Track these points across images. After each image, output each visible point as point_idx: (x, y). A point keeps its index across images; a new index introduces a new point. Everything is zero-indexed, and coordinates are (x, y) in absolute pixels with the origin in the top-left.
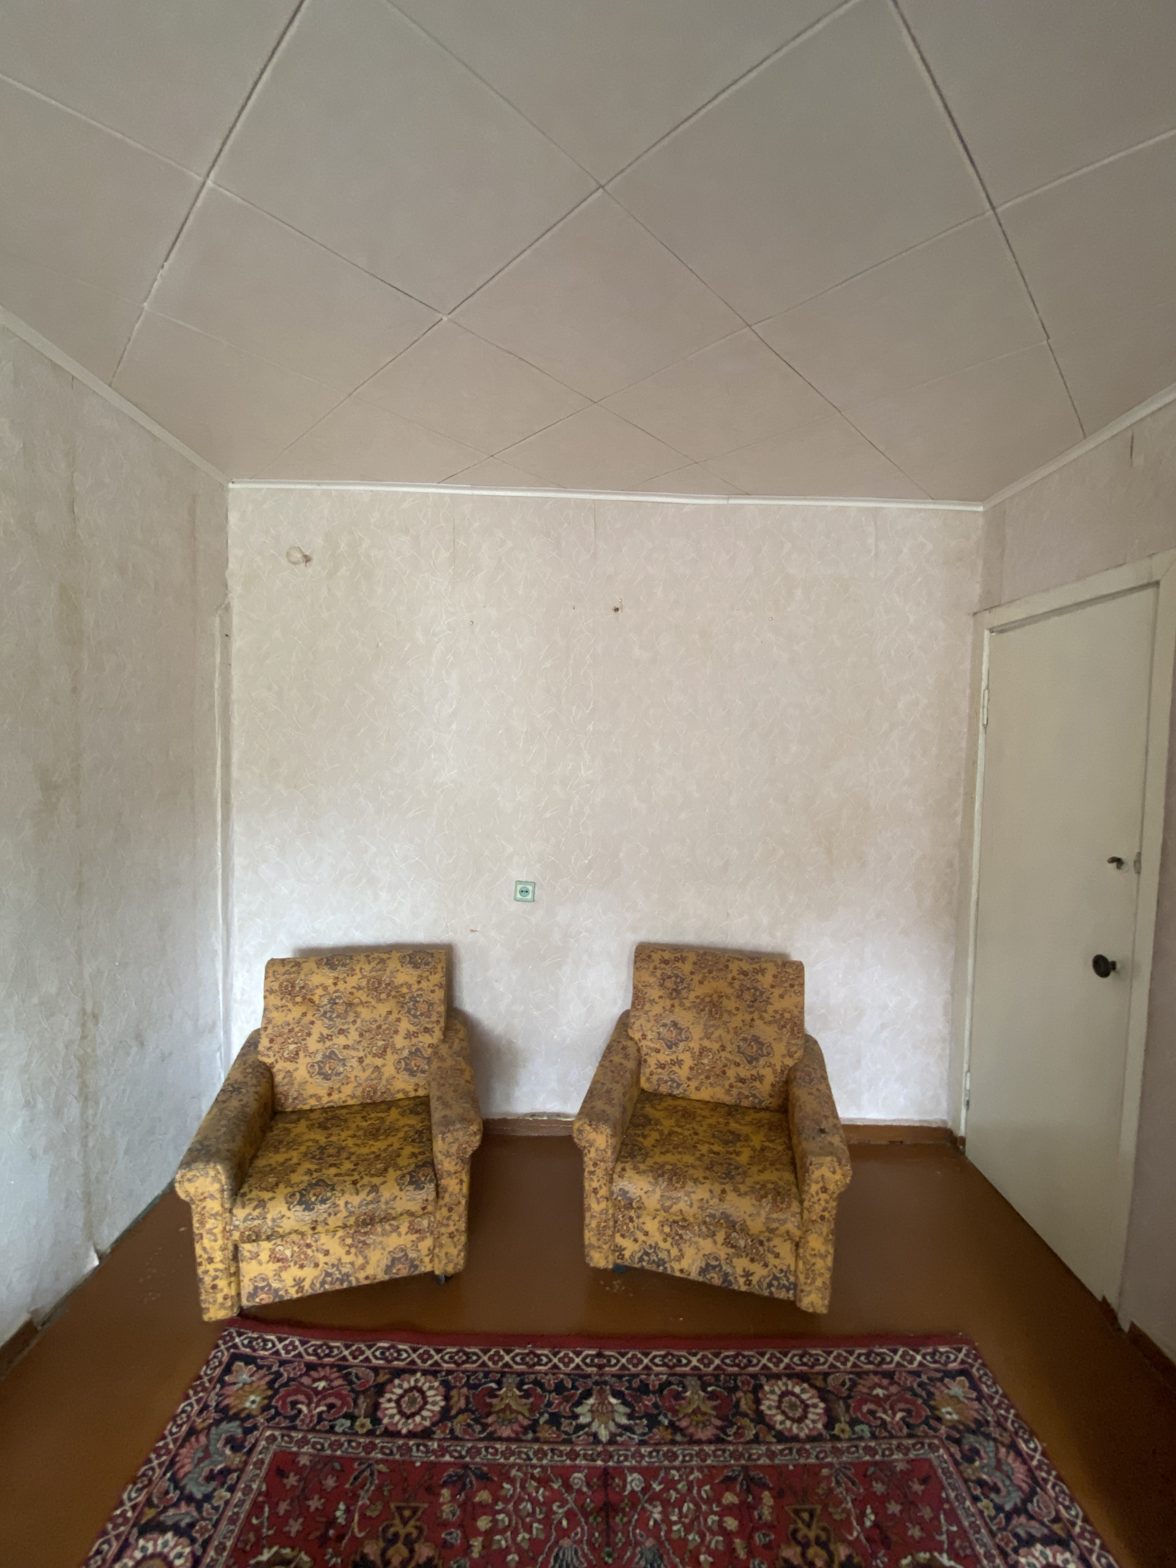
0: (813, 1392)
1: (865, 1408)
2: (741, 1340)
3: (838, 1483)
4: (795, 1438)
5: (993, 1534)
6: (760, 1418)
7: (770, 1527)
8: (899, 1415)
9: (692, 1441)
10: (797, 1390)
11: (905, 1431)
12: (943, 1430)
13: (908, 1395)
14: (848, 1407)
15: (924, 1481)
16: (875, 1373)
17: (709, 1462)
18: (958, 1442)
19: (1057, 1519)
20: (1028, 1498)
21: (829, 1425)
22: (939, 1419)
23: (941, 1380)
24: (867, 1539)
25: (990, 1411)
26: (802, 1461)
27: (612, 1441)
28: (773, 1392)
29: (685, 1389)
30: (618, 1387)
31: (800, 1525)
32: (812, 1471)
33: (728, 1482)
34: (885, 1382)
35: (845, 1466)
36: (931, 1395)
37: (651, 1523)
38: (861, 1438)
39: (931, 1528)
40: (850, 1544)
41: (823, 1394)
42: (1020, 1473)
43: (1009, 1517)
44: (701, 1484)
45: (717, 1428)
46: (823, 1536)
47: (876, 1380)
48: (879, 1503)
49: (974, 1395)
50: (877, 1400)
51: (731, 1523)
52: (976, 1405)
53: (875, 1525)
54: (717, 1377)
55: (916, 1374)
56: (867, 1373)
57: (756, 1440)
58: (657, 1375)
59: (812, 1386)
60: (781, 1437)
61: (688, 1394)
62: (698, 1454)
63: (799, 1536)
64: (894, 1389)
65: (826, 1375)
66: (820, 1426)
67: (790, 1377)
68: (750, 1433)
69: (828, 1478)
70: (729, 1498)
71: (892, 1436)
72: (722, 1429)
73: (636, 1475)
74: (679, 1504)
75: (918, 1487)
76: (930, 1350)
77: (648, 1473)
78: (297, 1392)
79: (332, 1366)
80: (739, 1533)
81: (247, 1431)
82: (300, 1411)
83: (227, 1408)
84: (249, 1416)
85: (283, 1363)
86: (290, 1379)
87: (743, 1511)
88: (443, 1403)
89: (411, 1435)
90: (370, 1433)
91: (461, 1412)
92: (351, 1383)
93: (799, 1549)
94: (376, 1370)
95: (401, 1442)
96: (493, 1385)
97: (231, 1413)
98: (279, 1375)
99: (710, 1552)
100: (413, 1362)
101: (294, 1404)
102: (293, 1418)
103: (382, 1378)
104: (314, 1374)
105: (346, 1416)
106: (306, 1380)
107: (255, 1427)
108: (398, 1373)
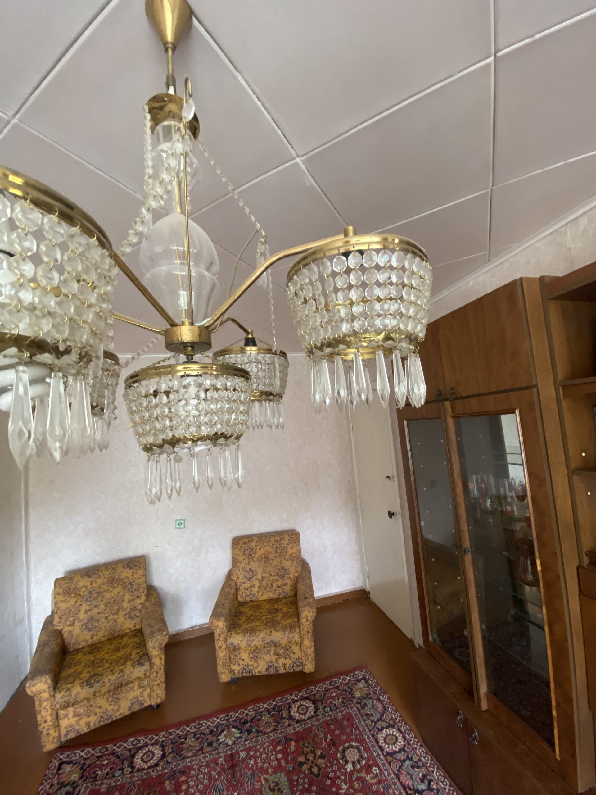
0: (310, 702)
1: (328, 702)
2: (282, 693)
3: (318, 730)
4: (304, 720)
5: (370, 730)
6: (290, 717)
7: (293, 752)
8: (340, 700)
9: (265, 734)
10: (304, 703)
11: (342, 705)
12: (355, 700)
13: (344, 693)
14: (322, 704)
15: (348, 720)
16: (333, 688)
17: (271, 738)
18: (360, 703)
19: (392, 719)
20: (382, 715)
21: (315, 712)
22: (354, 697)
23: (356, 684)
24: (328, 745)
25: (371, 689)
26: (306, 727)
27: (234, 743)
28: (295, 707)
29: (262, 717)
30: (235, 724)
31: (305, 748)
32: (310, 729)
33: (278, 743)
34: (336, 690)
35: (321, 723)
36: (351, 690)
37: (250, 765)
38: (327, 712)
39: (349, 735)
40: (322, 749)
41: (314, 702)
42: (380, 707)
43: (375, 723)
44: (268, 747)
45: (274, 726)
46: (313, 749)
47: (333, 690)
48: (332, 732)
49: (366, 685)
50: (333, 698)
51: (280, 756)
52: (367, 689)
53: (331, 740)
54: (274, 709)
55: (347, 684)
56: (330, 689)
57: (289, 725)
58: (251, 715)
59: (309, 700)
60: (298, 722)
61: (263, 718)
62: (267, 737)
63: (304, 752)
64: (339, 692)
65: (315, 695)
66: (312, 713)
67: (301, 700)
68: (287, 724)
69: (315, 730)
70: (279, 748)
71: (338, 708)
72: (277, 726)
73: (243, 752)
74: (260, 756)
75: (345, 723)
76: (352, 674)
77: (248, 750)
78: (95, 768)
79: (109, 754)
80: (283, 758)
81: (75, 788)
82: (98, 774)
83: (63, 782)
84: (74, 782)
85: (85, 759)
86: (90, 765)
87: (284, 752)
88: (161, 753)
89: (149, 768)
90: (132, 772)
91: (170, 753)
92: (119, 758)
93: (304, 757)
94: (130, 750)
95: (145, 771)
96: (183, 740)
97: (66, 783)
98: (84, 764)
99: (272, 768)
100: (146, 742)
101: (94, 773)
102: (96, 777)
103: (133, 752)
104: (101, 759)
105: (119, 770)
106: (98, 763)
107: (78, 785)
108: (140, 748)
